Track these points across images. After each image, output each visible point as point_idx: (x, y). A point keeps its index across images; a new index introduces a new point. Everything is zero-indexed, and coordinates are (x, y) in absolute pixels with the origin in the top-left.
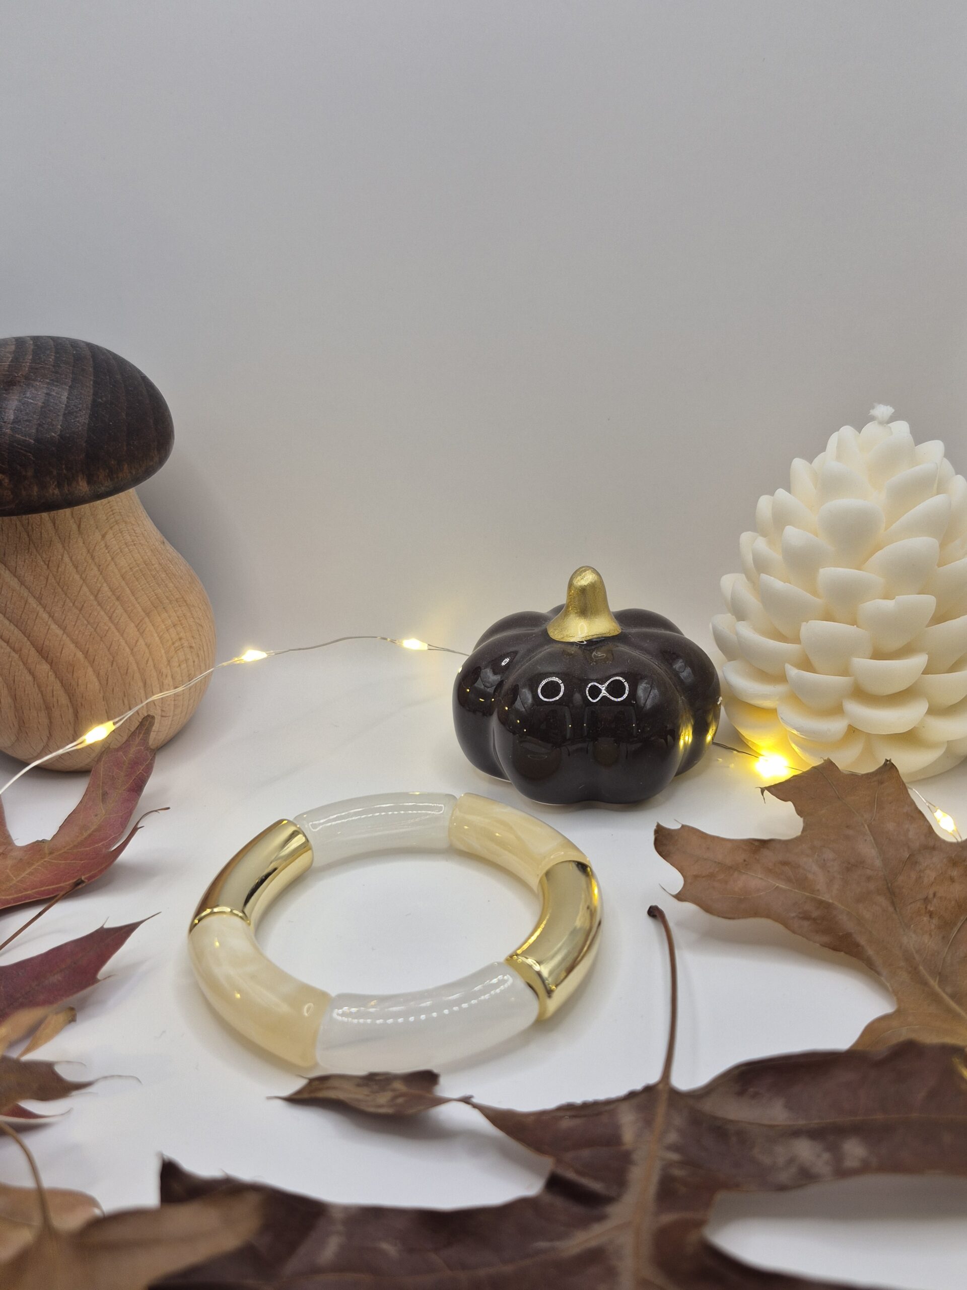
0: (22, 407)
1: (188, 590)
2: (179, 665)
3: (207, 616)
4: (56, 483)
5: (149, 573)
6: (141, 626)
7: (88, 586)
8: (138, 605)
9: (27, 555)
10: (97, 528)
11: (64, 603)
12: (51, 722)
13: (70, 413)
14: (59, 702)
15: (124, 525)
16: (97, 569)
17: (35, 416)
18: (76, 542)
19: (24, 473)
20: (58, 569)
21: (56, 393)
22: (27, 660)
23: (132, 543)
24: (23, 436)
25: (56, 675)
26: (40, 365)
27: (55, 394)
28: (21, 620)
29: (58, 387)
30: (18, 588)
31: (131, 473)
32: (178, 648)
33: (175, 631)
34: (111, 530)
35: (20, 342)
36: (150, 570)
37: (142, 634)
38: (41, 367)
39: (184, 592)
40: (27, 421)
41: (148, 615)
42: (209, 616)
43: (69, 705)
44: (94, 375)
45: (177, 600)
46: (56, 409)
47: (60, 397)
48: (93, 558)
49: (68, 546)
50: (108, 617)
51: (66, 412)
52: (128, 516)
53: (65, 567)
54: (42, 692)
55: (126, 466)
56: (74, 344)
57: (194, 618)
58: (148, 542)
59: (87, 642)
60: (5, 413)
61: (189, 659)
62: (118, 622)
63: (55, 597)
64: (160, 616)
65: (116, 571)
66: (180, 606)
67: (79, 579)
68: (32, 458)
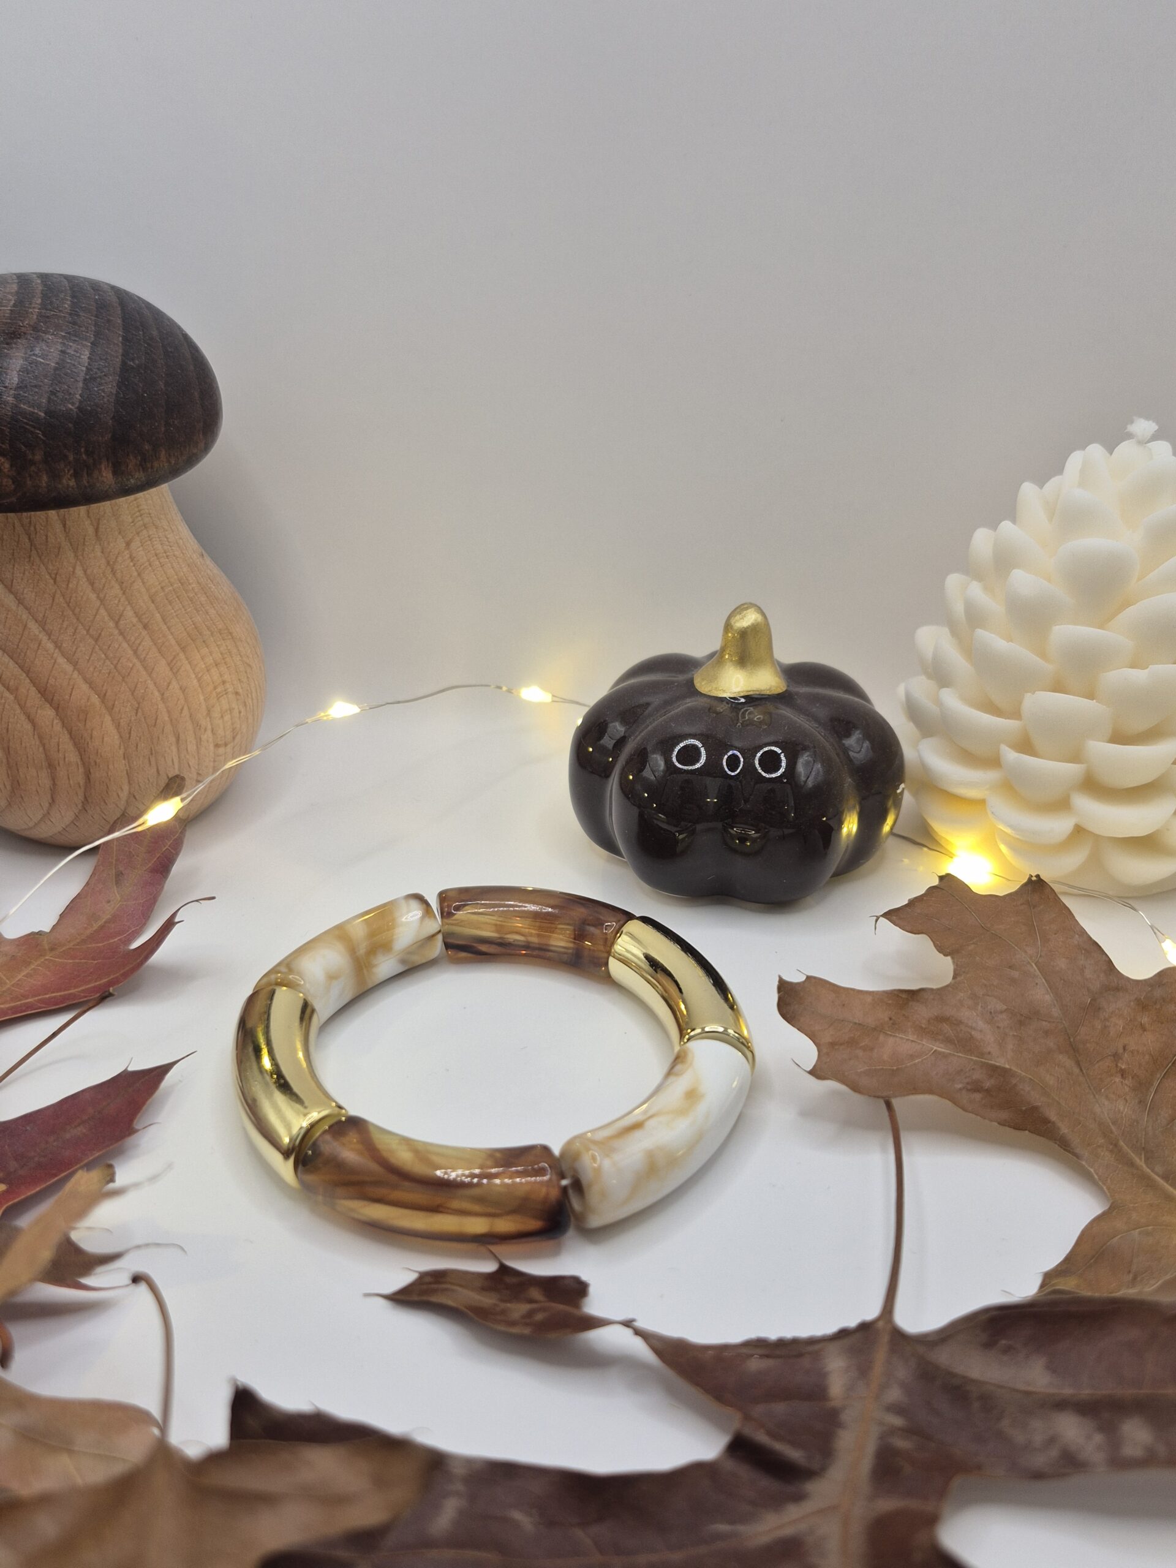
0: (29, 368)
1: (234, 619)
2: (222, 717)
3: (256, 653)
4: (72, 472)
5: (185, 595)
6: (175, 664)
7: (106, 610)
8: (171, 637)
9: (27, 565)
10: (120, 533)
11: (75, 630)
12: (54, 784)
13: (93, 379)
14: (67, 760)
15: (155, 530)
16: (119, 587)
17: (46, 380)
18: (93, 551)
19: (30, 457)
20: (68, 585)
21: (75, 351)
22: (25, 703)
23: (164, 554)
24: (30, 407)
25: (63, 723)
26: (52, 313)
27: (73, 353)
28: (19, 650)
29: (77, 343)
30: (14, 608)
31: (169, 462)
32: (221, 694)
33: (218, 672)
34: (138, 536)
35: (23, 280)
36: (187, 591)
37: (175, 674)
38: (53, 315)
39: (229, 622)
40: (35, 386)
41: (183, 649)
42: (259, 653)
43: (79, 763)
44: (123, 329)
45: (220, 631)
46: (75, 373)
47: (79, 357)
48: (114, 572)
49: (83, 555)
50: (133, 650)
51: (88, 377)
52: (160, 519)
53: (78, 582)
54: (44, 745)
55: (163, 452)
56: (96, 286)
57: (241, 656)
58: (183, 554)
59: (104, 682)
60: (7, 374)
61: (234, 709)
62: (145, 658)
63: (63, 621)
64: (199, 652)
65: (143, 590)
66: (223, 640)
67: (95, 599)
68: (42, 437)
